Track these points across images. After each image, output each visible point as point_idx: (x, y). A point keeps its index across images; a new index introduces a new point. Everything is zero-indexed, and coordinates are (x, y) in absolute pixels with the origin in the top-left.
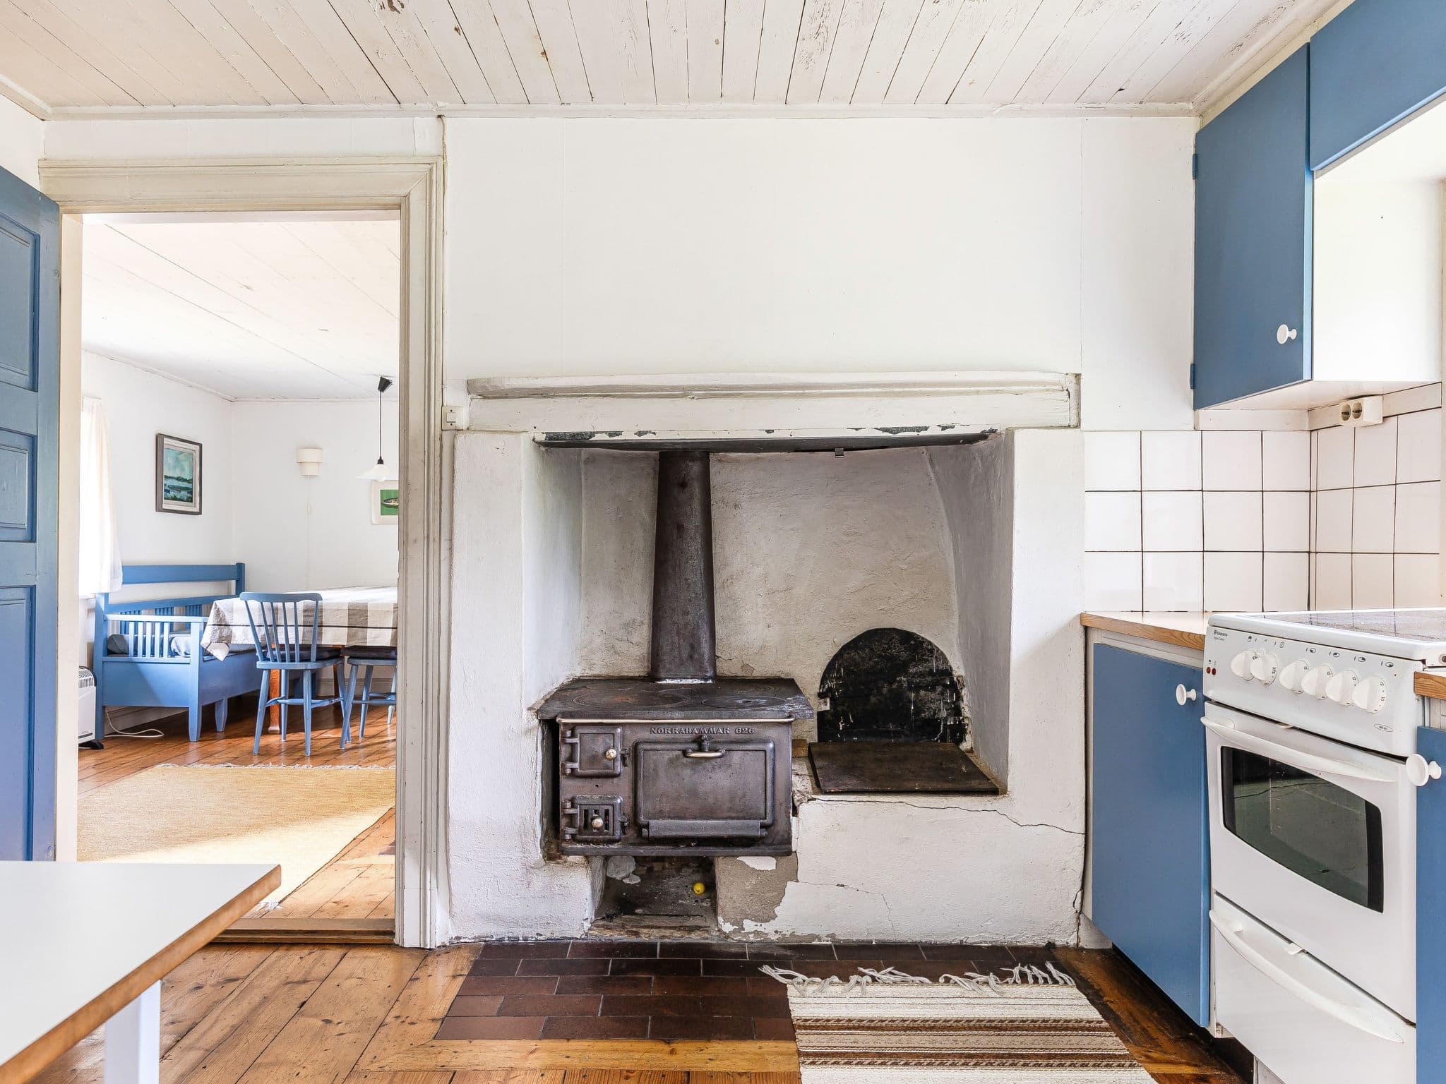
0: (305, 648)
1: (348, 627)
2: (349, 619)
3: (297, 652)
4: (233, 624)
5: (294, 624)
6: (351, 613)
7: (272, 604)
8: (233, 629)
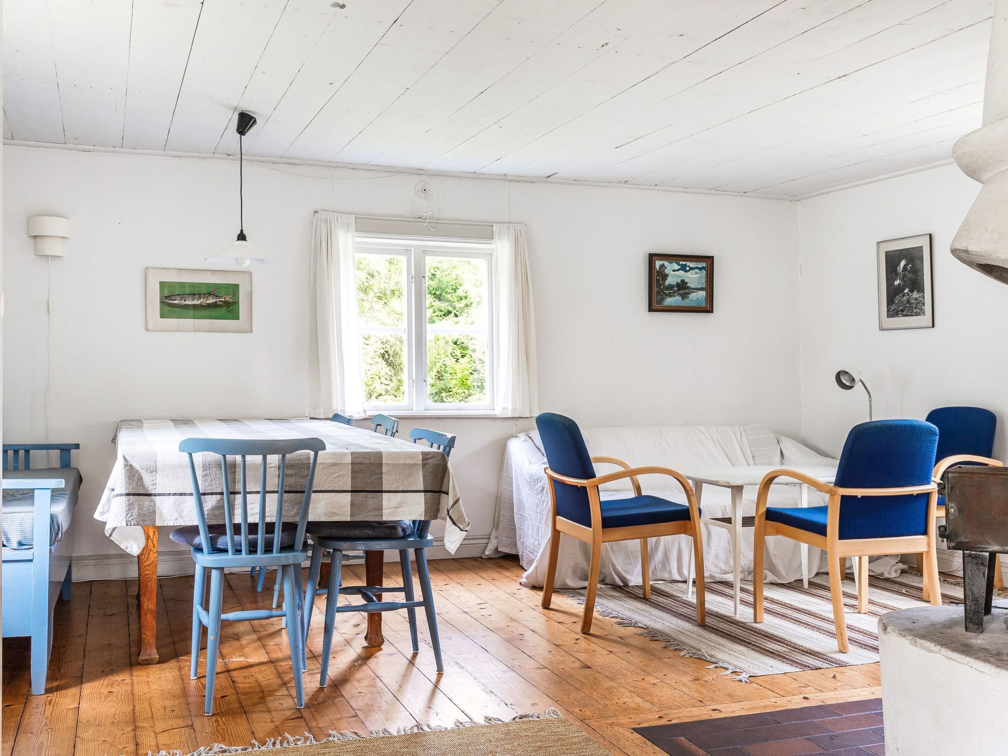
0: (290, 528)
1: (352, 491)
2: (353, 478)
3: (277, 537)
4: (157, 492)
5: (259, 489)
6: (356, 468)
7: (224, 456)
8: (158, 499)
